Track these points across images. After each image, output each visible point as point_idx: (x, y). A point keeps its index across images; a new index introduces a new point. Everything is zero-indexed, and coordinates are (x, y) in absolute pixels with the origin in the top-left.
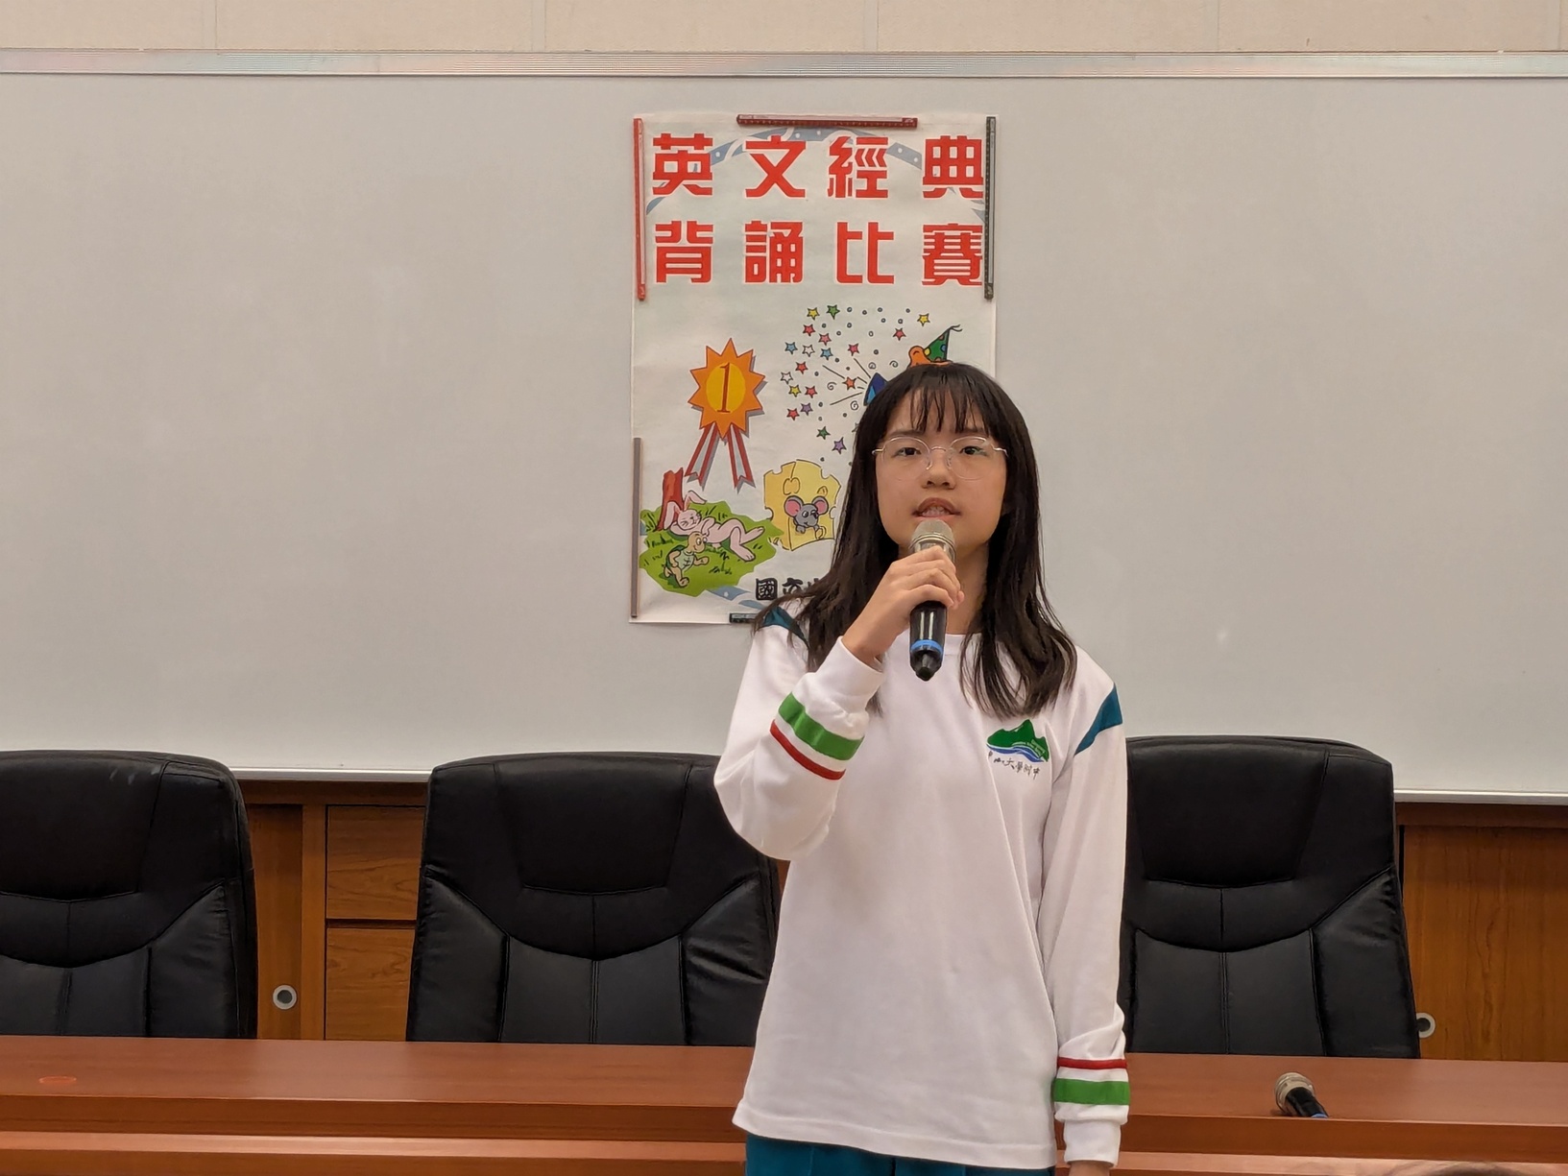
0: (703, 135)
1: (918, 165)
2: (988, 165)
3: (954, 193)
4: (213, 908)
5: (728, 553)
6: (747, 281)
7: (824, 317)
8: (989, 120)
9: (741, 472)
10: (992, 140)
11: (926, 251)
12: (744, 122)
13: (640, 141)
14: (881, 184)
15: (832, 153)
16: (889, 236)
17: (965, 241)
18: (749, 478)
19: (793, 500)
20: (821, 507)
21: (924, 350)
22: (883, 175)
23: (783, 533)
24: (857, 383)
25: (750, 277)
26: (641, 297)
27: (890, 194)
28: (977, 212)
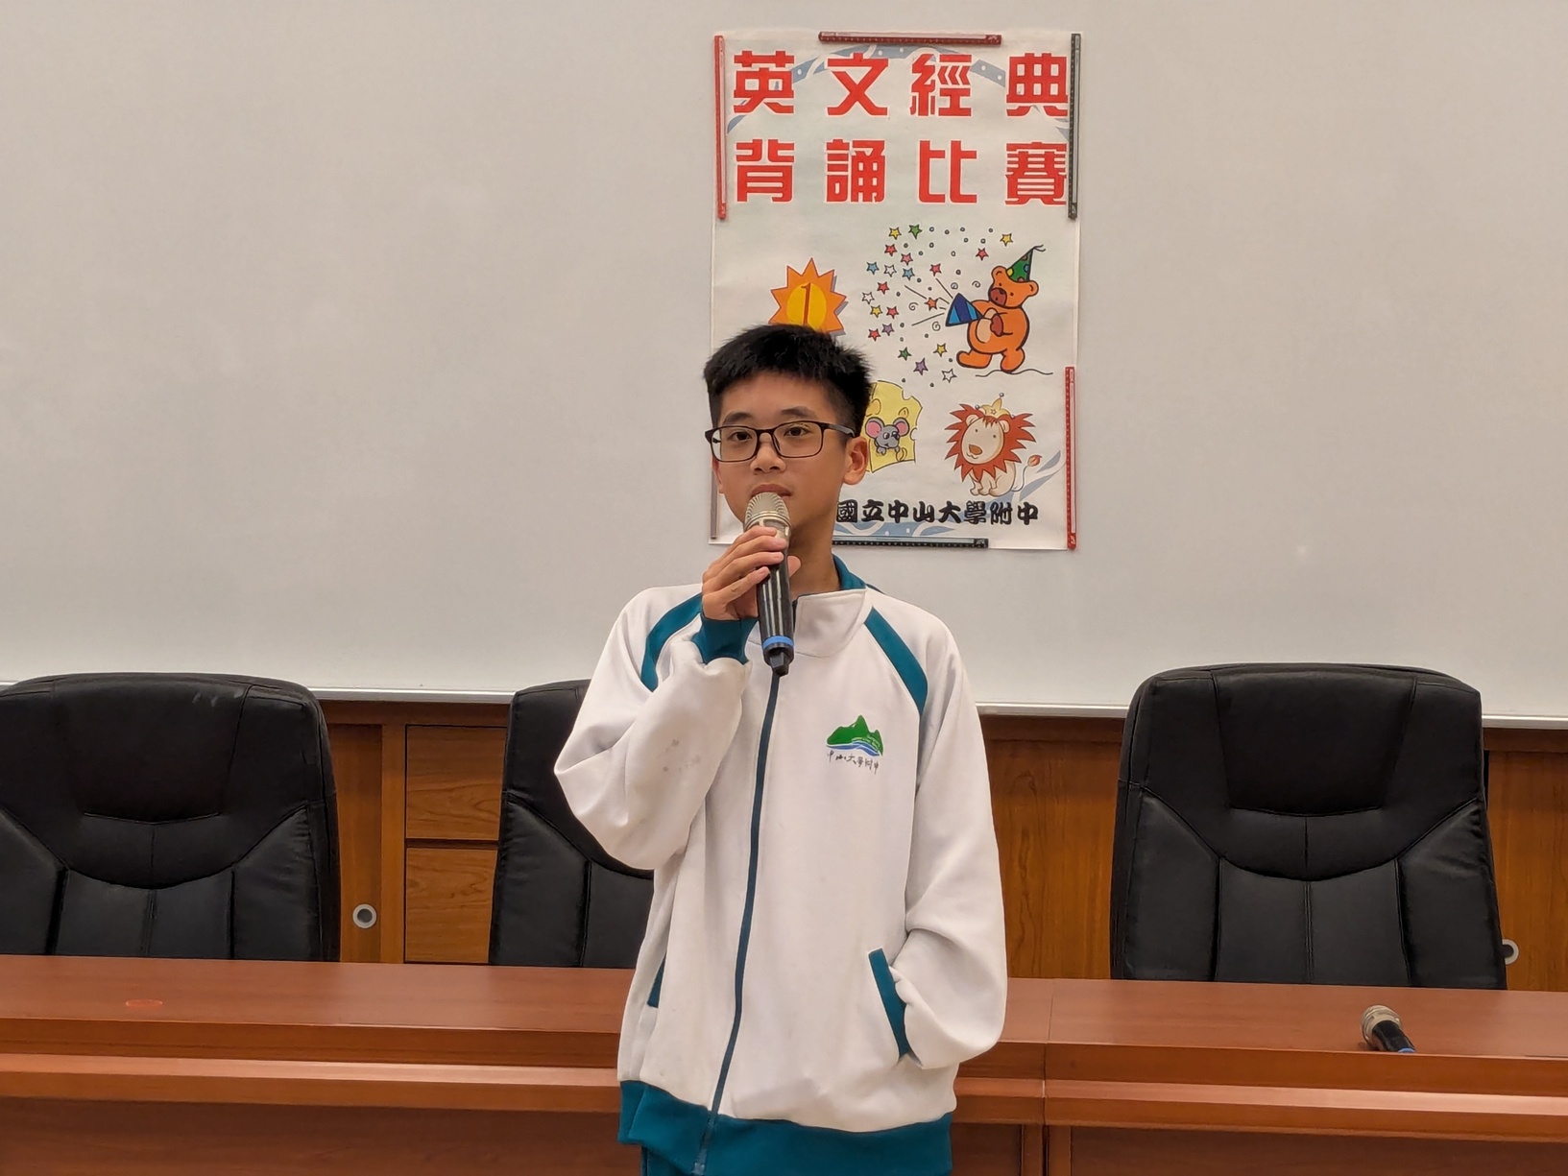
0: (784, 52)
1: (1002, 82)
2: (1072, 82)
3: (1037, 111)
4: (297, 832)
6: (828, 200)
7: (906, 236)
8: (1074, 37)
10: (1077, 57)
11: (1009, 170)
12: (826, 39)
13: (721, 59)
14: (964, 102)
15: (914, 71)
16: (972, 155)
17: (1049, 159)
19: (874, 421)
20: (902, 428)
22: (966, 92)
24: (940, 303)
25: (832, 196)
26: (722, 216)
27: (973, 112)
28: (1061, 130)
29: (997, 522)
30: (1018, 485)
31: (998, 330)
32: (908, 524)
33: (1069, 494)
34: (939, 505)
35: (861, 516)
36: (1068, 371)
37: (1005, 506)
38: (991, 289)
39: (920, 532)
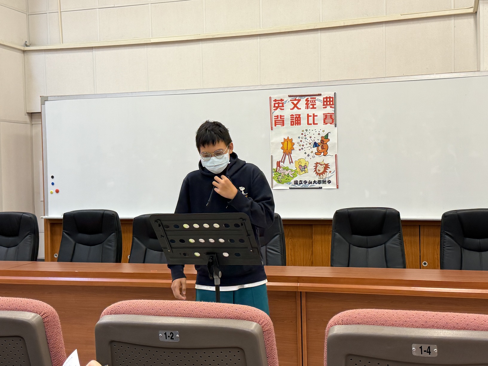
0: (282, 99)
1: (322, 102)
2: (335, 103)
3: (328, 107)
5: (289, 176)
7: (305, 131)
8: (335, 93)
9: (291, 161)
10: (335, 97)
11: (324, 118)
12: (290, 96)
13: (271, 101)
14: (315, 106)
15: (306, 101)
16: (317, 116)
17: (331, 116)
18: (292, 162)
19: (300, 166)
20: (306, 167)
22: (315, 104)
23: (299, 172)
24: (311, 144)
25: (291, 125)
26: (272, 129)
27: (317, 108)
28: (333, 110)
29: (323, 183)
30: (327, 177)
31: (322, 148)
32: (307, 185)
33: (337, 178)
34: (313, 181)
35: (298, 183)
36: (336, 155)
37: (325, 181)
38: (321, 140)
39: (309, 186)
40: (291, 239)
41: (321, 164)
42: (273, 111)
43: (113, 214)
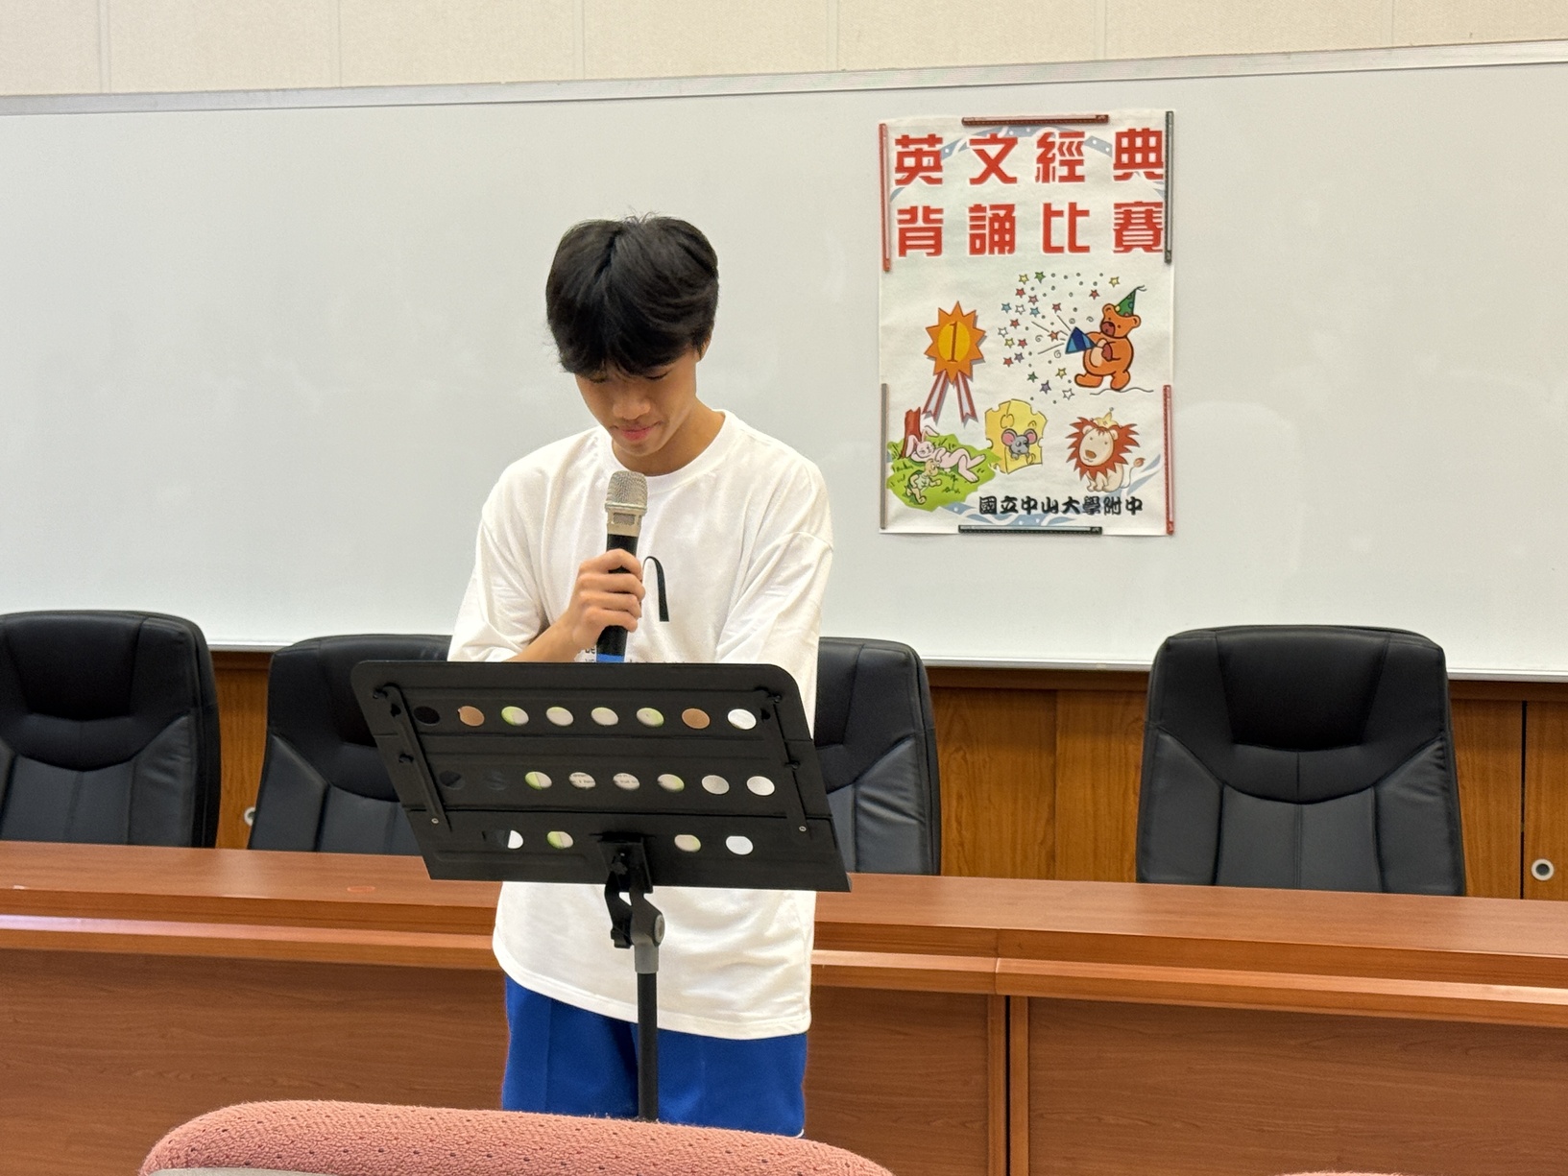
0: (935, 135)
1: (1110, 154)
2: (1167, 151)
3: (1139, 176)
5: (957, 476)
6: (971, 253)
7: (1033, 281)
8: (1168, 113)
9: (967, 409)
10: (1170, 131)
11: (1116, 224)
12: (969, 123)
13: (884, 142)
14: (1079, 170)
15: (1039, 146)
16: (1085, 213)
17: (1149, 215)
18: (973, 415)
19: (1009, 432)
20: (1032, 437)
21: (1115, 307)
22: (1080, 162)
23: (1000, 459)
24: (1060, 335)
25: (974, 250)
26: (887, 268)
27: (1086, 178)
28: (1158, 191)
29: (1109, 512)
30: (1126, 483)
31: (1109, 357)
32: (1037, 516)
33: (1167, 489)
34: (1062, 500)
35: (999, 509)
36: (1166, 389)
37: (1116, 500)
38: (1103, 323)
39: (1047, 521)
40: (961, 753)
41: (1102, 425)
42: (894, 187)
43: (182, 634)
